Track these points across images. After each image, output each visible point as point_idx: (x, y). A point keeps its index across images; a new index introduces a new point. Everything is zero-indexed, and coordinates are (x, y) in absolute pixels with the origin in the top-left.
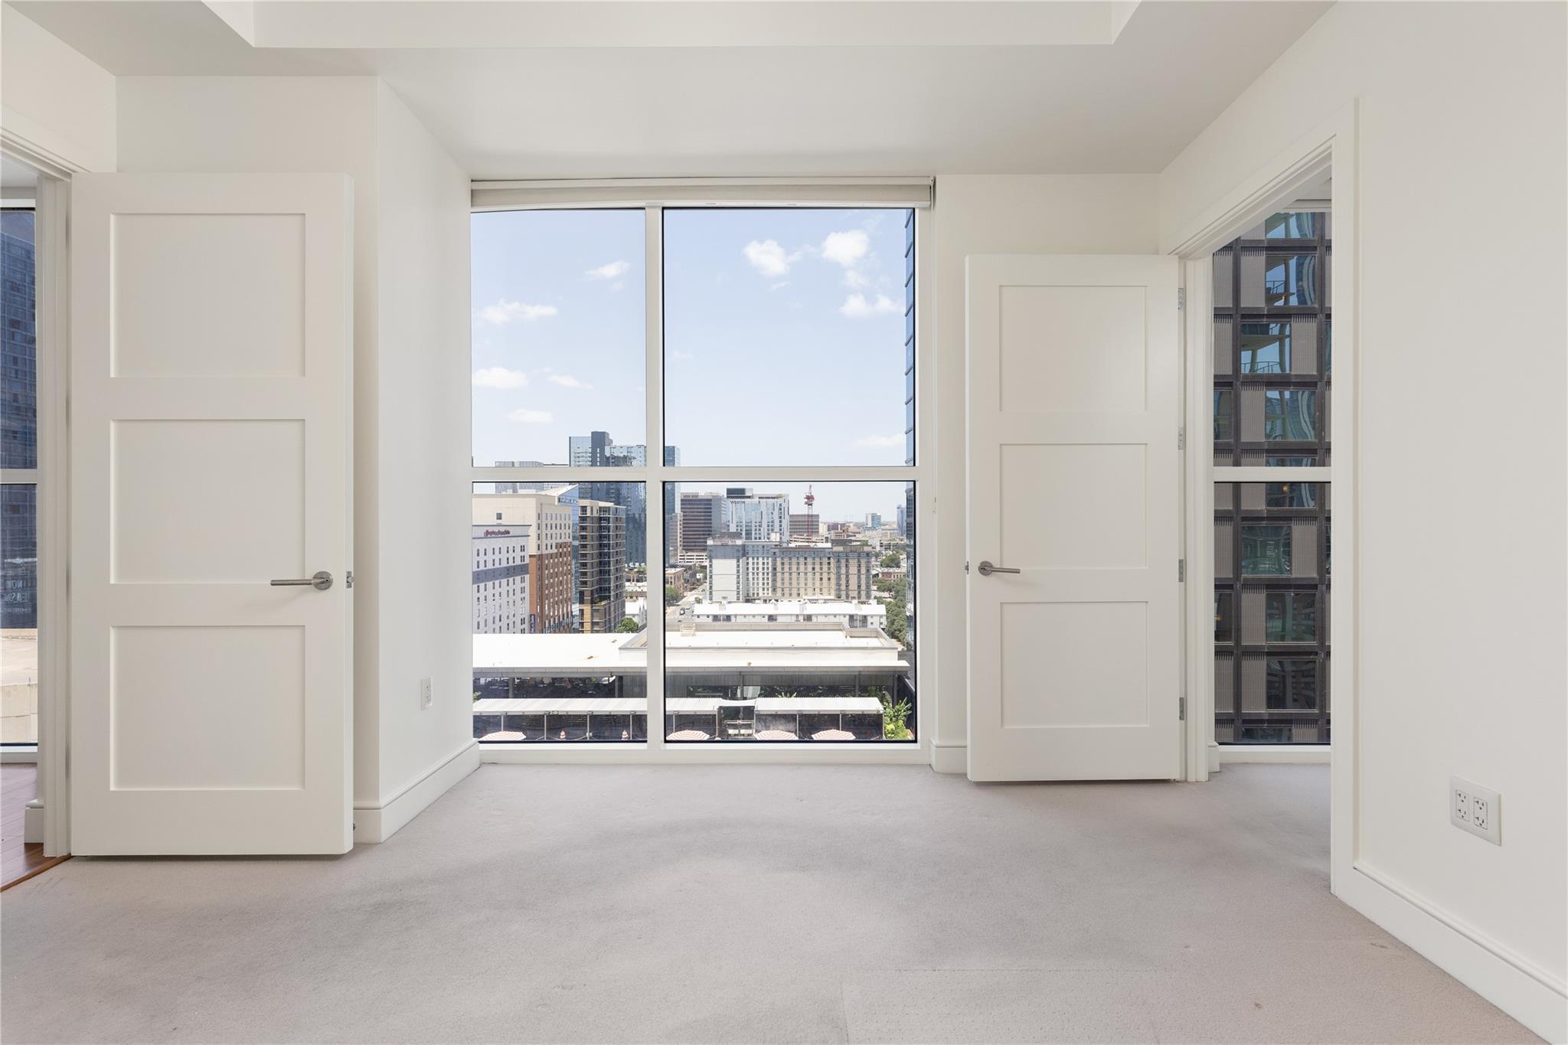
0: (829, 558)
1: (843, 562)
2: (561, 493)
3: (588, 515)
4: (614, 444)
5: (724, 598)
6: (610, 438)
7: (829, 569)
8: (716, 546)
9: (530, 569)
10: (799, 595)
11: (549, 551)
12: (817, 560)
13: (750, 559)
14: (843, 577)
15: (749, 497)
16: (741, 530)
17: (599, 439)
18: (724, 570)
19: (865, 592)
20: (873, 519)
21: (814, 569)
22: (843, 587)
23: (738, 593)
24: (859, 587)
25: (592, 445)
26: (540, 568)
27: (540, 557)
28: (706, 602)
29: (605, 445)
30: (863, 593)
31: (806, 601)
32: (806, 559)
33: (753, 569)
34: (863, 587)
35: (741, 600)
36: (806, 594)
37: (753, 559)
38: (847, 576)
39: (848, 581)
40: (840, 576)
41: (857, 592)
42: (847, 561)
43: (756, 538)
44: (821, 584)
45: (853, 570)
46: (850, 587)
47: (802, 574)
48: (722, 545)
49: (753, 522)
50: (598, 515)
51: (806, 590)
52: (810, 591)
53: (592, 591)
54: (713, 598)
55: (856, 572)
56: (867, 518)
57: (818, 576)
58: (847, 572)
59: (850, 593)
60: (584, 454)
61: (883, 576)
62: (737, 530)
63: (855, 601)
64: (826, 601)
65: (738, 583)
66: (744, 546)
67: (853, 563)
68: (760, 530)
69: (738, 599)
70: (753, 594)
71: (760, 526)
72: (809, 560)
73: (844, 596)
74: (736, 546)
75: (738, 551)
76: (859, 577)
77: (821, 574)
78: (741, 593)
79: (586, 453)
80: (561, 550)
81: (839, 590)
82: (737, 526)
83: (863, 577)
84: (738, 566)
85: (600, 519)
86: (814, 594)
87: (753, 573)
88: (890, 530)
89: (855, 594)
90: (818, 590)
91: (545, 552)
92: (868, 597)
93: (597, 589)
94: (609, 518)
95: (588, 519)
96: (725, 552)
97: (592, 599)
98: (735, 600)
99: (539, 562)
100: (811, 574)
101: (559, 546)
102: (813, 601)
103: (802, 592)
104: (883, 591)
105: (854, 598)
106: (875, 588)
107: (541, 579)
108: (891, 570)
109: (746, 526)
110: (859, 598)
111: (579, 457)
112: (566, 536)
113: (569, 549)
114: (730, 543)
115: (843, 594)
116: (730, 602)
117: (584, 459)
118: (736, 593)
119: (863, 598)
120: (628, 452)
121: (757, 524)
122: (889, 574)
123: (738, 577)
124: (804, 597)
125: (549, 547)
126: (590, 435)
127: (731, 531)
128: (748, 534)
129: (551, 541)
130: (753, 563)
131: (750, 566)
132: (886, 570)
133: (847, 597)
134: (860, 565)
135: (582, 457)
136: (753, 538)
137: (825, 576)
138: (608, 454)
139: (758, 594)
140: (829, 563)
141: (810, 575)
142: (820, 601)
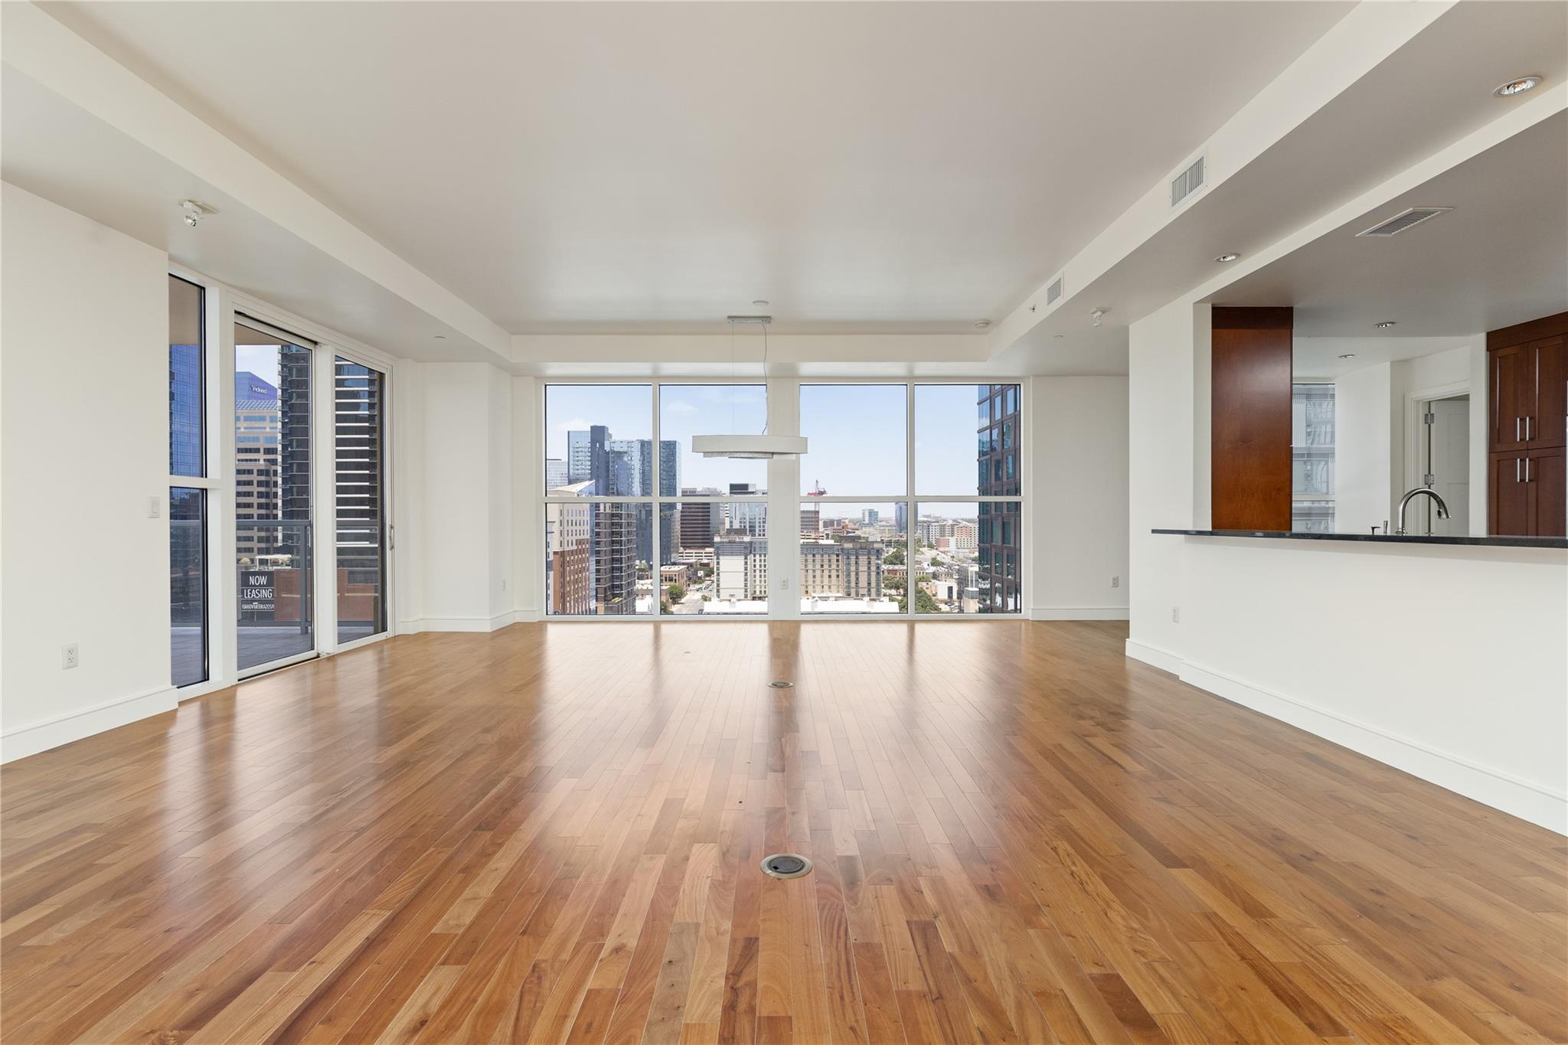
0: (838, 555)
1: (853, 558)
2: (580, 489)
3: (601, 511)
4: (613, 439)
5: (732, 596)
6: (610, 432)
7: (838, 566)
8: (723, 542)
9: (554, 565)
10: (807, 592)
11: (571, 548)
12: (826, 557)
13: (758, 556)
14: (853, 575)
15: (752, 493)
16: (745, 527)
17: (598, 433)
18: (731, 568)
19: (875, 590)
20: (870, 515)
21: (822, 566)
22: (853, 584)
23: (746, 591)
24: (869, 584)
25: (592, 439)
26: (563, 565)
27: (562, 554)
28: (715, 600)
29: (604, 440)
30: (873, 591)
31: (817, 598)
32: (814, 555)
33: (760, 566)
34: (873, 584)
35: (749, 598)
36: (814, 592)
37: (760, 556)
38: (857, 574)
39: (857, 579)
40: (850, 573)
41: (867, 590)
42: (857, 558)
43: (760, 535)
44: (830, 581)
45: (863, 568)
46: (860, 585)
47: (810, 572)
48: (730, 542)
49: (757, 518)
50: (610, 512)
51: (814, 587)
52: (818, 588)
53: (605, 588)
54: (721, 595)
55: (866, 568)
56: (864, 514)
57: (826, 573)
58: (857, 569)
59: (860, 590)
60: (583, 449)
61: (889, 573)
62: (741, 526)
63: (867, 599)
64: (837, 599)
65: (746, 580)
66: (751, 543)
67: (863, 560)
68: (764, 526)
69: (746, 596)
70: (761, 592)
71: (764, 522)
72: (818, 557)
73: (853, 594)
74: (744, 542)
75: (745, 547)
76: (869, 574)
77: (830, 571)
78: (749, 590)
79: (585, 447)
80: (580, 547)
81: (849, 587)
82: (741, 522)
83: (873, 575)
84: (746, 563)
85: (613, 515)
86: (823, 592)
87: (760, 570)
88: (887, 526)
89: (865, 591)
90: (826, 588)
91: (567, 549)
92: (878, 594)
93: (609, 586)
94: (621, 514)
95: (601, 515)
96: (731, 549)
97: (606, 596)
98: (743, 598)
99: (562, 559)
100: (819, 571)
101: (579, 542)
102: (825, 599)
103: (810, 589)
104: (891, 588)
105: (863, 595)
106: (883, 585)
107: (563, 575)
108: (896, 567)
109: (750, 522)
110: (869, 595)
111: (577, 452)
112: (585, 532)
113: (587, 546)
114: (737, 540)
115: (853, 592)
116: (739, 600)
117: (583, 454)
118: (743, 590)
119: (874, 596)
120: (628, 447)
121: (761, 521)
122: (895, 572)
123: (746, 574)
124: (814, 595)
125: (570, 544)
126: (589, 429)
127: (734, 527)
128: (752, 531)
129: (572, 538)
130: (760, 561)
131: (758, 563)
132: (891, 567)
133: (857, 595)
134: (870, 562)
135: (582, 451)
136: (757, 535)
137: (834, 574)
138: (607, 449)
139: (765, 592)
140: (838, 561)
141: (818, 573)
142: (831, 599)
